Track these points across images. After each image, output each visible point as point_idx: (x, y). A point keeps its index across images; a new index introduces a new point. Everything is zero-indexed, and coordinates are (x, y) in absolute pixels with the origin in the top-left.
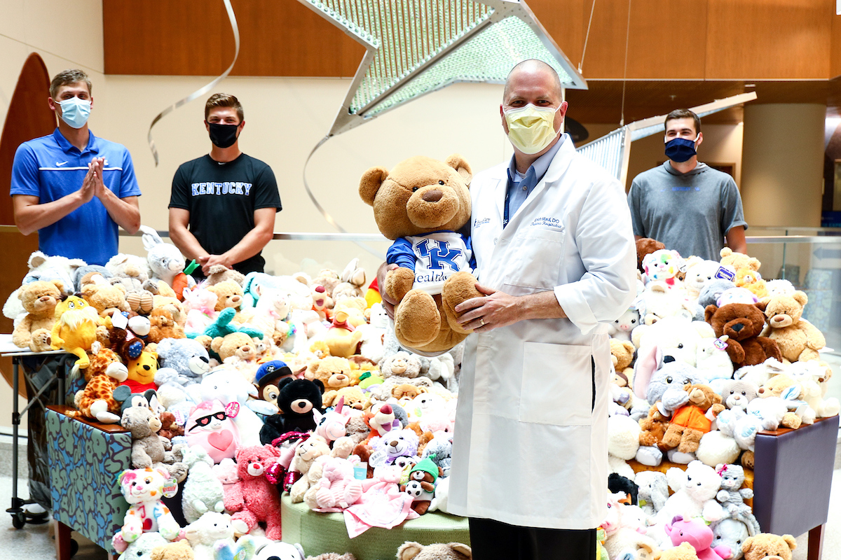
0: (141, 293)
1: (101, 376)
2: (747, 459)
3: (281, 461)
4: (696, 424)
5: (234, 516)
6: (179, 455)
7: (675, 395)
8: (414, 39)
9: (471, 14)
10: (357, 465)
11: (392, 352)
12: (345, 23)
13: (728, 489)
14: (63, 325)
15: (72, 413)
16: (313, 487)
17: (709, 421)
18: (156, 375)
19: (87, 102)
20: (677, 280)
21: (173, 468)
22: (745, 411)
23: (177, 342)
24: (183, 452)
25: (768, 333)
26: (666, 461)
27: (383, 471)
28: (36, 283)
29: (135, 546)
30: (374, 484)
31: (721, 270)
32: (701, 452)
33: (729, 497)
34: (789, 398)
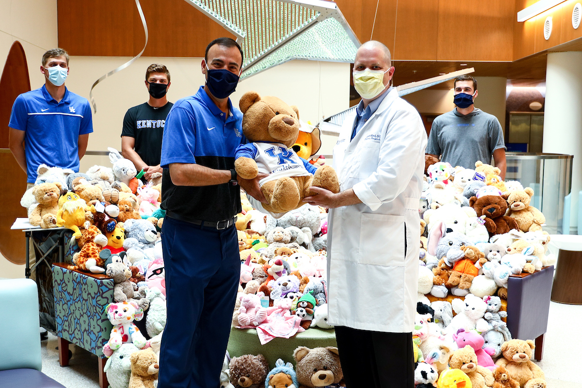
0: (111, 190)
1: (91, 243)
2: (502, 292)
4: (469, 271)
6: (143, 294)
7: (455, 253)
8: (268, 32)
9: (305, 16)
10: (263, 298)
11: (273, 227)
12: (224, 22)
13: (491, 312)
14: (64, 211)
15: (72, 267)
17: (477, 268)
18: (124, 242)
19: (65, 70)
20: (449, 181)
21: (140, 302)
22: (500, 262)
23: (137, 221)
24: (145, 292)
25: (510, 214)
26: (450, 294)
27: (280, 301)
28: (43, 184)
29: (118, 352)
30: (274, 310)
31: (477, 175)
32: (473, 288)
33: (492, 316)
34: (527, 254)
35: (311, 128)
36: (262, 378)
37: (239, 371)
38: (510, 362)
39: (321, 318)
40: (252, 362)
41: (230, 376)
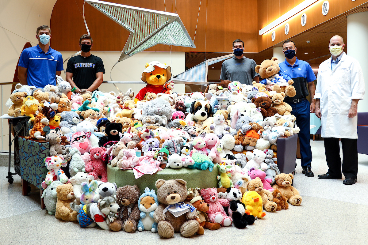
0: (55, 96)
1: (39, 123)
2: (273, 147)
3: (106, 152)
4: (255, 136)
5: (89, 174)
6: (68, 151)
7: (246, 126)
8: (145, 29)
9: (163, 21)
10: (137, 151)
11: (145, 116)
12: (124, 25)
13: (269, 158)
14: (25, 106)
15: (28, 137)
16: (120, 160)
17: (259, 135)
18: (60, 123)
20: (240, 91)
21: (65, 156)
22: (271, 131)
23: (68, 112)
24: (69, 150)
25: (273, 106)
26: (244, 150)
27: (147, 153)
28: (17, 93)
29: (50, 186)
30: (144, 158)
31: (253, 88)
32: (257, 145)
33: (269, 161)
34: (285, 126)
35: (166, 66)
36: (136, 200)
37: (122, 196)
38: (280, 186)
39: (172, 162)
40: (130, 190)
41: (116, 199)
